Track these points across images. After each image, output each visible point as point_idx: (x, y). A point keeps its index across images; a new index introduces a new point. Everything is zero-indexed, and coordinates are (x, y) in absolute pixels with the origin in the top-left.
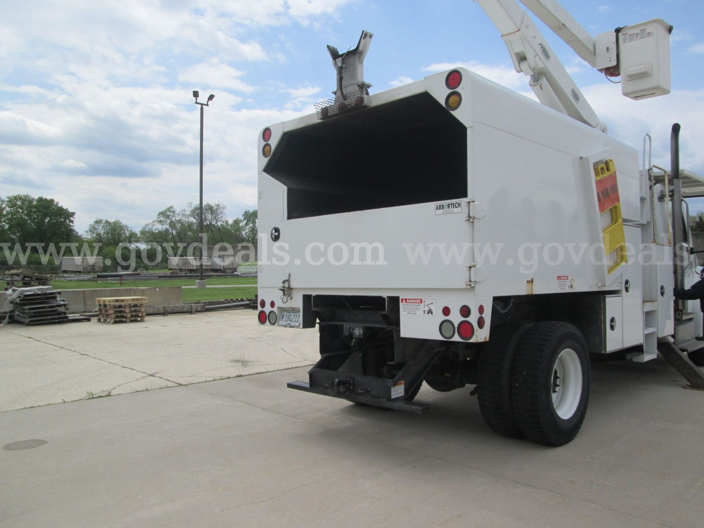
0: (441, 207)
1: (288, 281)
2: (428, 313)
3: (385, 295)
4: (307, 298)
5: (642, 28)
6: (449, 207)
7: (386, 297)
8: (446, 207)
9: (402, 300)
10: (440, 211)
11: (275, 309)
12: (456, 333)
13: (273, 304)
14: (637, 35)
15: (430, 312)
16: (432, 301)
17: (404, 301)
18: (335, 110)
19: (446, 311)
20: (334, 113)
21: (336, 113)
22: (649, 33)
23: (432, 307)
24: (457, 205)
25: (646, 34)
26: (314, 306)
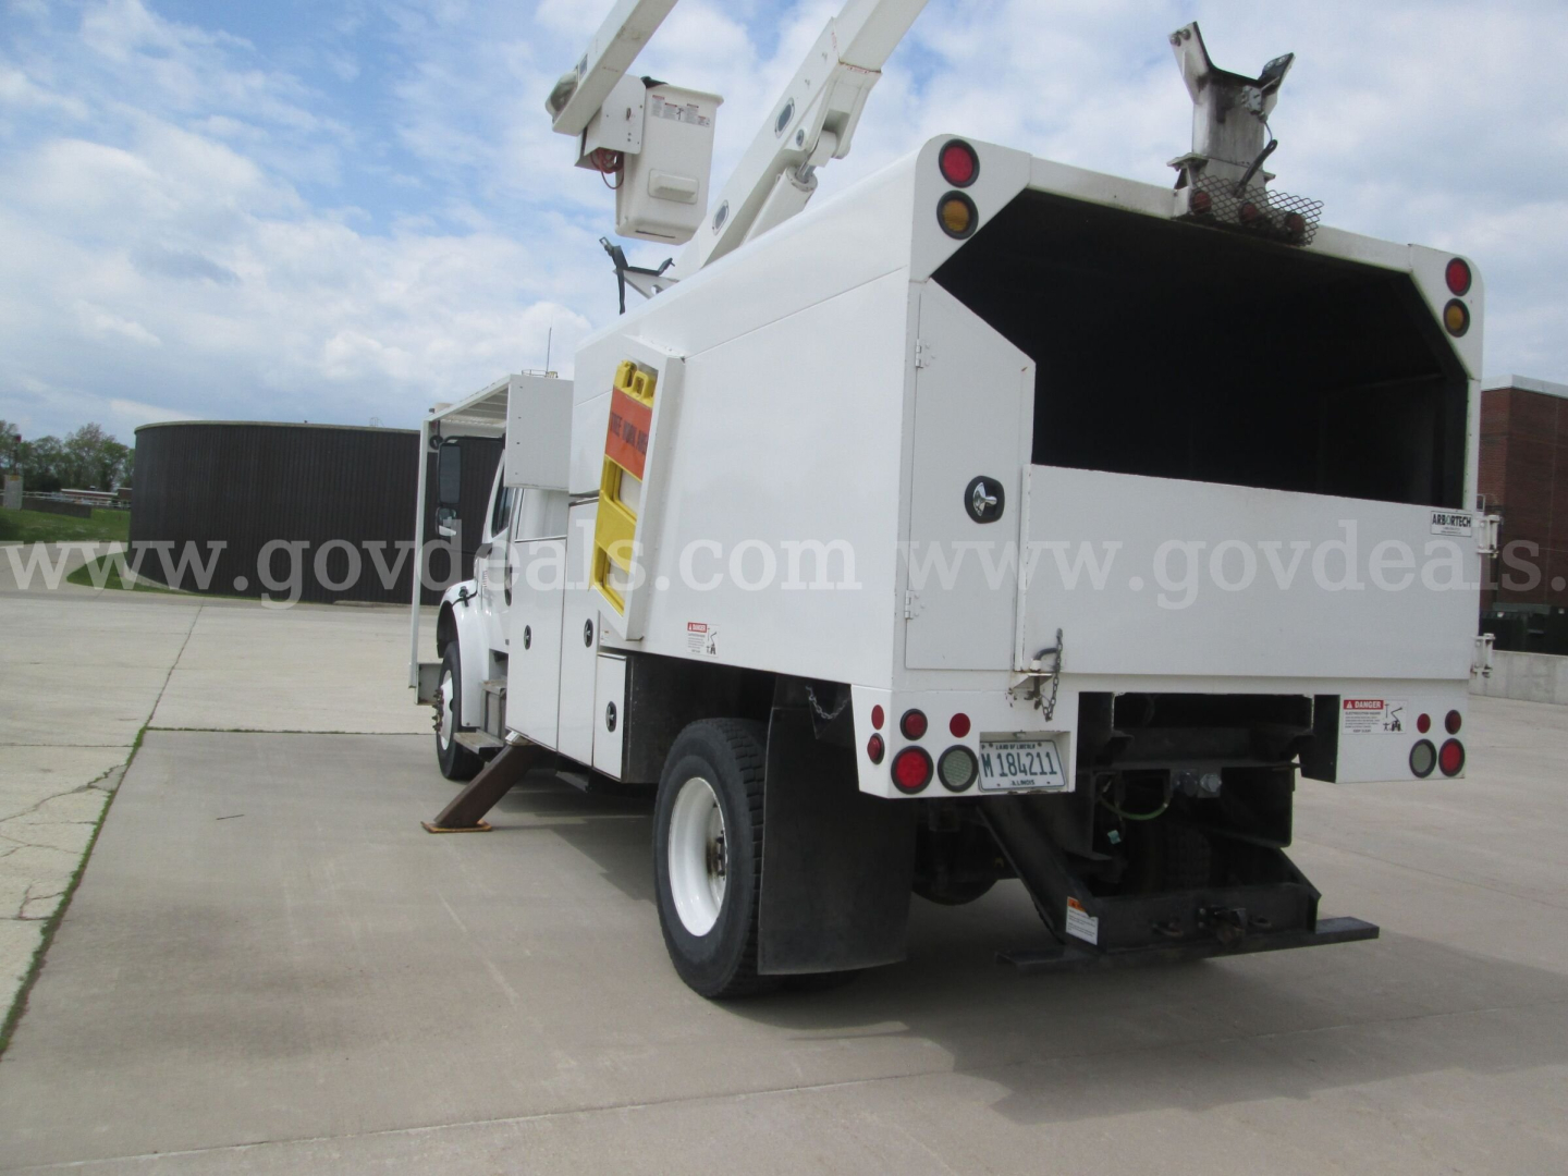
0: (1440, 520)
1: (1055, 651)
2: (1393, 729)
3: (1309, 692)
4: (1091, 704)
5: (693, 102)
6: (1452, 522)
7: (1312, 697)
8: (1449, 521)
9: (1346, 702)
10: (1438, 528)
11: (971, 741)
12: (1437, 767)
13: (960, 725)
14: (681, 110)
15: (1396, 726)
16: (1401, 704)
17: (1349, 706)
18: (1232, 215)
19: (1424, 723)
20: (1226, 218)
21: (1231, 221)
22: (702, 118)
23: (1401, 716)
24: (1465, 522)
25: (696, 117)
26: (1117, 726)
